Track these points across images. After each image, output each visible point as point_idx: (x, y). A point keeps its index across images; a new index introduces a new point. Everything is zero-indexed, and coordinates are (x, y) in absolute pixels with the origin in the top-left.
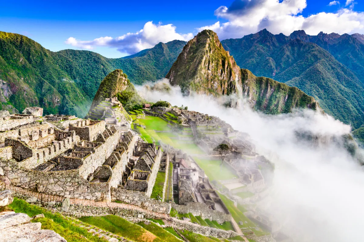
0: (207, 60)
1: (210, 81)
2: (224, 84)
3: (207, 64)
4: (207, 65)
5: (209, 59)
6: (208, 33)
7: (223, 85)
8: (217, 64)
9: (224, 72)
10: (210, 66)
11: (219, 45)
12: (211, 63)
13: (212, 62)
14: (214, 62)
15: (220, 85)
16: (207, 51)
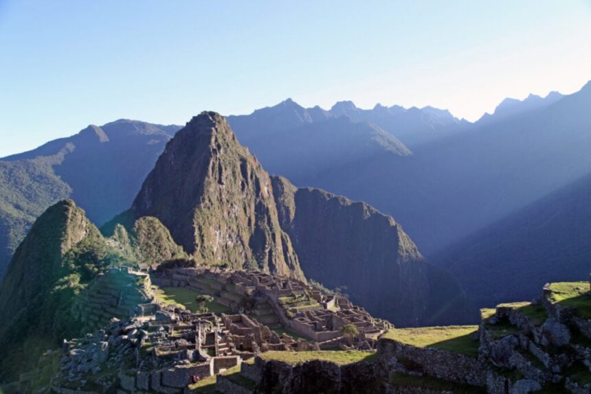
0: (217, 166)
1: (225, 205)
2: (249, 206)
3: (218, 173)
4: (217, 177)
5: (219, 163)
6: (211, 118)
7: (248, 208)
8: (234, 173)
9: (248, 185)
10: (222, 177)
11: (231, 138)
12: (224, 171)
13: (226, 169)
14: (228, 168)
15: (243, 210)
16: (214, 150)
